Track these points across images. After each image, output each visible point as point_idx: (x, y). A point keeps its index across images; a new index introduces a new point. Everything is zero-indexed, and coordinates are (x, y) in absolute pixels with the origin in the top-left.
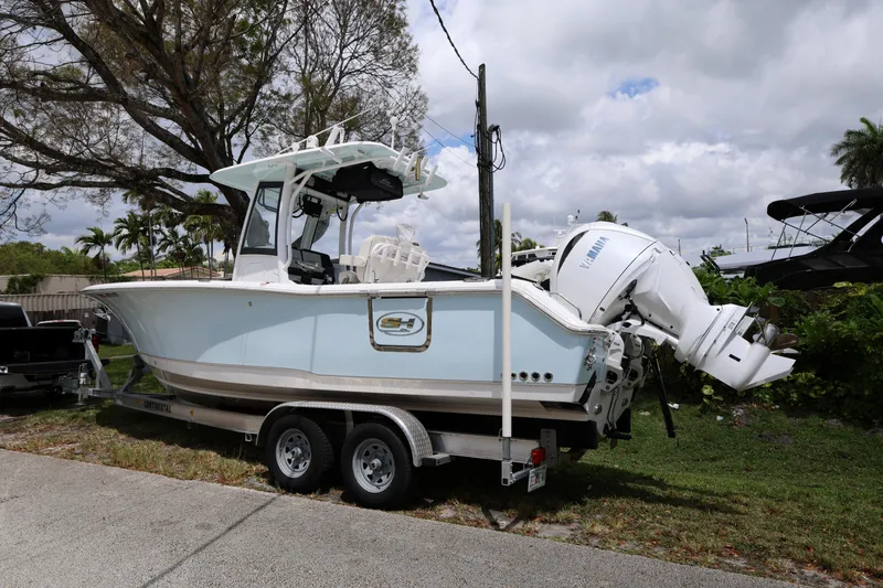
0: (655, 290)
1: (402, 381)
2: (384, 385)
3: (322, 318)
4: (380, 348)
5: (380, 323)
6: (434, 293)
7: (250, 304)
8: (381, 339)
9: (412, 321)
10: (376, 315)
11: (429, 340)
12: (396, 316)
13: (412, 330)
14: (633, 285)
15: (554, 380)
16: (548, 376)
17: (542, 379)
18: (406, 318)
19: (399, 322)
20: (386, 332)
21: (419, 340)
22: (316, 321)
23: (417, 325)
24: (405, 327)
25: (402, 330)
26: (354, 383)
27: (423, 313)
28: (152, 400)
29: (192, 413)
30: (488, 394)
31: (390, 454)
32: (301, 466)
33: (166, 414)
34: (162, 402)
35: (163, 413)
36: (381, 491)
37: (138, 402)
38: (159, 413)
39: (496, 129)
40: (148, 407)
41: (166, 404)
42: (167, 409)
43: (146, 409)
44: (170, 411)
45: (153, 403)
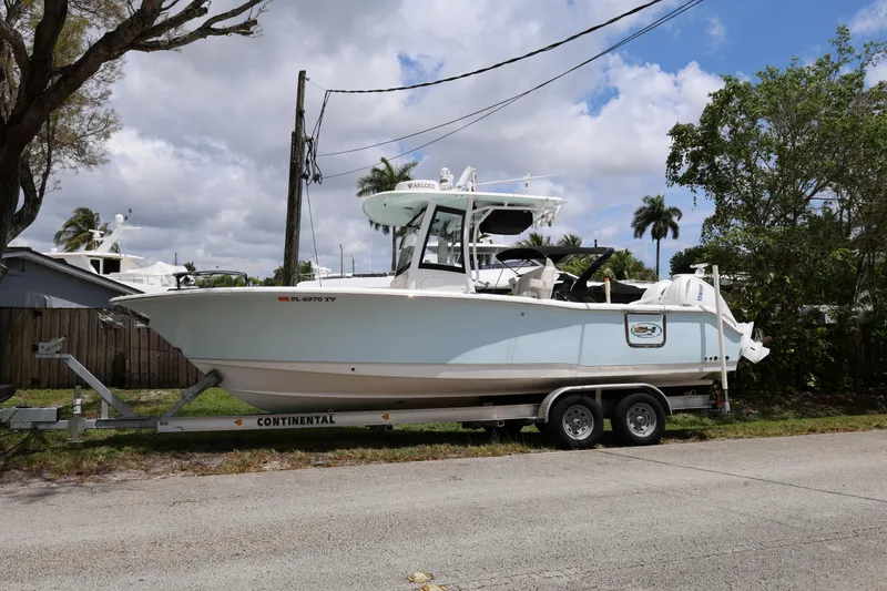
1: (646, 366)
2: (634, 369)
3: (588, 326)
4: (631, 345)
5: (633, 329)
6: (669, 312)
7: (523, 314)
8: (634, 339)
9: (654, 328)
10: (630, 325)
11: (665, 340)
12: (644, 326)
13: (655, 334)
15: (730, 360)
16: (727, 358)
18: (650, 327)
19: (646, 329)
20: (637, 336)
21: (660, 341)
22: (583, 331)
23: (658, 330)
24: (650, 332)
25: (648, 334)
27: (660, 324)
28: (280, 416)
29: (386, 417)
30: (696, 370)
31: (650, 411)
32: (580, 431)
33: (325, 425)
34: (309, 415)
35: (315, 425)
36: (647, 434)
37: (239, 423)
38: (303, 426)
39: (310, 140)
40: (271, 427)
41: (322, 415)
42: (325, 420)
43: (264, 427)
44: (332, 422)
45: (284, 419)
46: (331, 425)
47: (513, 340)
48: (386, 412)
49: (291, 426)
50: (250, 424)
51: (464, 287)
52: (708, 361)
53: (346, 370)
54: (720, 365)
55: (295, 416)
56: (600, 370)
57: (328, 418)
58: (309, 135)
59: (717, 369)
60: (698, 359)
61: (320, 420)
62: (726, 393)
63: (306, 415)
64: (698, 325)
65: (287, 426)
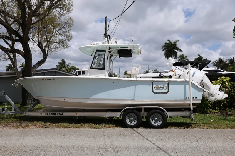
0: (205, 82)
1: (161, 100)
2: (156, 101)
3: (137, 86)
4: (154, 93)
5: (155, 87)
6: (169, 81)
7: (113, 83)
8: (155, 91)
10: (154, 86)
11: (168, 91)
12: (160, 86)
13: (164, 89)
14: (202, 80)
15: (197, 99)
16: (196, 98)
17: (195, 99)
19: (160, 88)
20: (157, 90)
21: (166, 91)
22: (135, 87)
23: (165, 88)
24: (162, 88)
25: (161, 89)
26: (147, 102)
27: (167, 85)
28: (51, 112)
29: (76, 114)
30: (182, 102)
31: (160, 117)
32: (133, 122)
33: (61, 116)
34: (57, 112)
35: (58, 116)
36: (159, 125)
37: (41, 114)
38: (56, 116)
39: (109, 35)
40: (48, 115)
41: (60, 113)
42: (61, 114)
43: (47, 115)
44: (63, 115)
45: (51, 113)
46: (63, 116)
47: (110, 91)
48: (76, 113)
49: (53, 116)
50: (44, 114)
51: (104, 74)
52: (187, 99)
53: (62, 100)
54: (190, 100)
55: (54, 112)
56: (142, 101)
57: (62, 114)
58: (109, 34)
59: (189, 102)
60: (183, 98)
61: (60, 114)
62: (192, 111)
63: (57, 113)
64: (183, 86)
65: (52, 115)
